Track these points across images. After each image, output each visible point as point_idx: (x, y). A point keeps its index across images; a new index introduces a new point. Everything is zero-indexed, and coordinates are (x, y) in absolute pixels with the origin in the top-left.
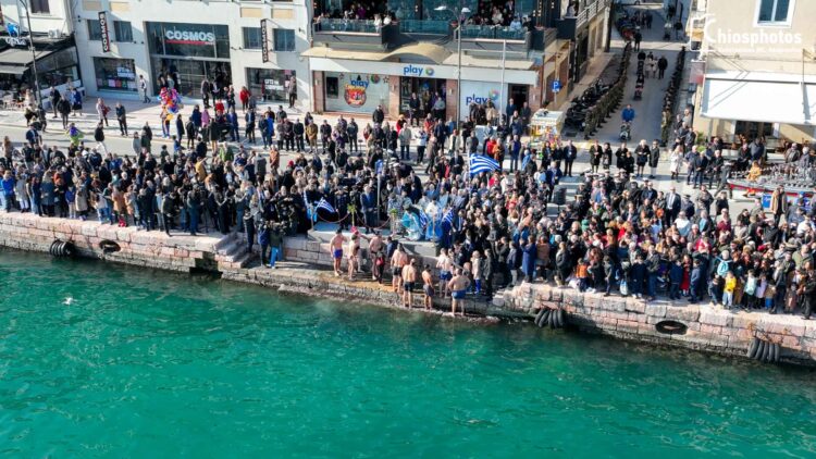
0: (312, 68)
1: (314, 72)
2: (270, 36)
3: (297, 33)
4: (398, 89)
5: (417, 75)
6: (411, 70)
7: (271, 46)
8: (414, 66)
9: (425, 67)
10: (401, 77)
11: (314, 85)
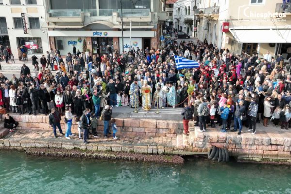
0: (49, 35)
1: (50, 37)
2: (27, 21)
3: (40, 19)
4: (91, 43)
5: (99, 36)
6: (96, 34)
7: (28, 26)
8: (98, 31)
9: (103, 32)
10: (92, 37)
11: (51, 44)
